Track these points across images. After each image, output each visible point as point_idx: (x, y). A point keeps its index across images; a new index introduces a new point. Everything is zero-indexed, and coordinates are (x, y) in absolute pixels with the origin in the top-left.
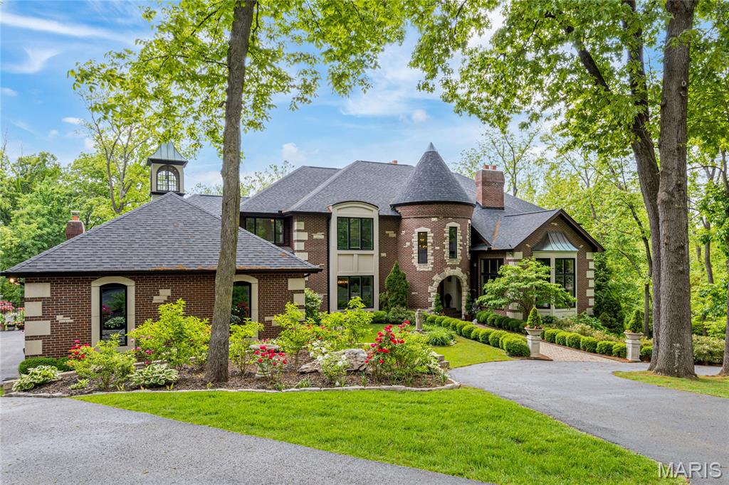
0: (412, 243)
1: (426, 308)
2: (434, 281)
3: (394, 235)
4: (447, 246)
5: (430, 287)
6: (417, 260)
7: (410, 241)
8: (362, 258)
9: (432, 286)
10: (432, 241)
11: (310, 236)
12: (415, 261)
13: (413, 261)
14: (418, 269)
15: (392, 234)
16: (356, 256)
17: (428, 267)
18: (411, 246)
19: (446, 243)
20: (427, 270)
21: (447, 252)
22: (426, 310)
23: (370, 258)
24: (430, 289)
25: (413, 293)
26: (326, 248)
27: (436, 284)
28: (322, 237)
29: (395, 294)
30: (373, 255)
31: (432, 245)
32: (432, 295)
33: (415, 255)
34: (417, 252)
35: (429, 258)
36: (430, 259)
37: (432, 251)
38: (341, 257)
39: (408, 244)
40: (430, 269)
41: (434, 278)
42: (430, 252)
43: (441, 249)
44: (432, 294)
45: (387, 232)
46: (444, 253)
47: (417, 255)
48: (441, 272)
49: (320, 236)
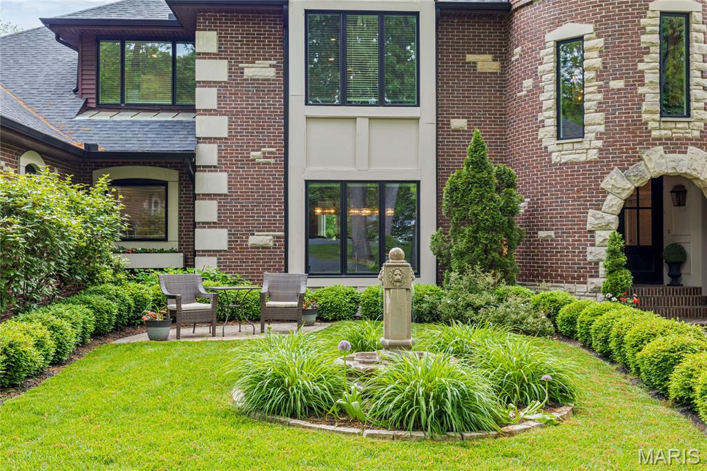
0: (537, 79)
1: (580, 279)
2: (605, 193)
3: (494, 67)
4: (652, 77)
5: (591, 212)
6: (554, 129)
7: (535, 75)
8: (380, 130)
9: (598, 207)
10: (598, 62)
11: (235, 72)
12: (547, 134)
13: (542, 133)
14: (555, 158)
15: (486, 63)
16: (363, 125)
17: (588, 149)
18: (538, 89)
19: (650, 67)
20: (583, 158)
21: (651, 97)
22: (581, 288)
23: (410, 129)
24: (592, 218)
25: (542, 234)
26: (279, 104)
27: (614, 203)
28: (271, 73)
29: (467, 230)
30: (418, 119)
31: (599, 77)
32: (598, 240)
33: (548, 116)
34: (552, 103)
35: (588, 118)
36: (594, 120)
37: (600, 97)
38: (316, 127)
39: (528, 83)
40: (593, 155)
41: (606, 184)
42: (592, 98)
43: (630, 87)
44: (601, 236)
45: (470, 58)
46: (642, 98)
47: (552, 113)
48: (629, 160)
49: (261, 70)
